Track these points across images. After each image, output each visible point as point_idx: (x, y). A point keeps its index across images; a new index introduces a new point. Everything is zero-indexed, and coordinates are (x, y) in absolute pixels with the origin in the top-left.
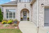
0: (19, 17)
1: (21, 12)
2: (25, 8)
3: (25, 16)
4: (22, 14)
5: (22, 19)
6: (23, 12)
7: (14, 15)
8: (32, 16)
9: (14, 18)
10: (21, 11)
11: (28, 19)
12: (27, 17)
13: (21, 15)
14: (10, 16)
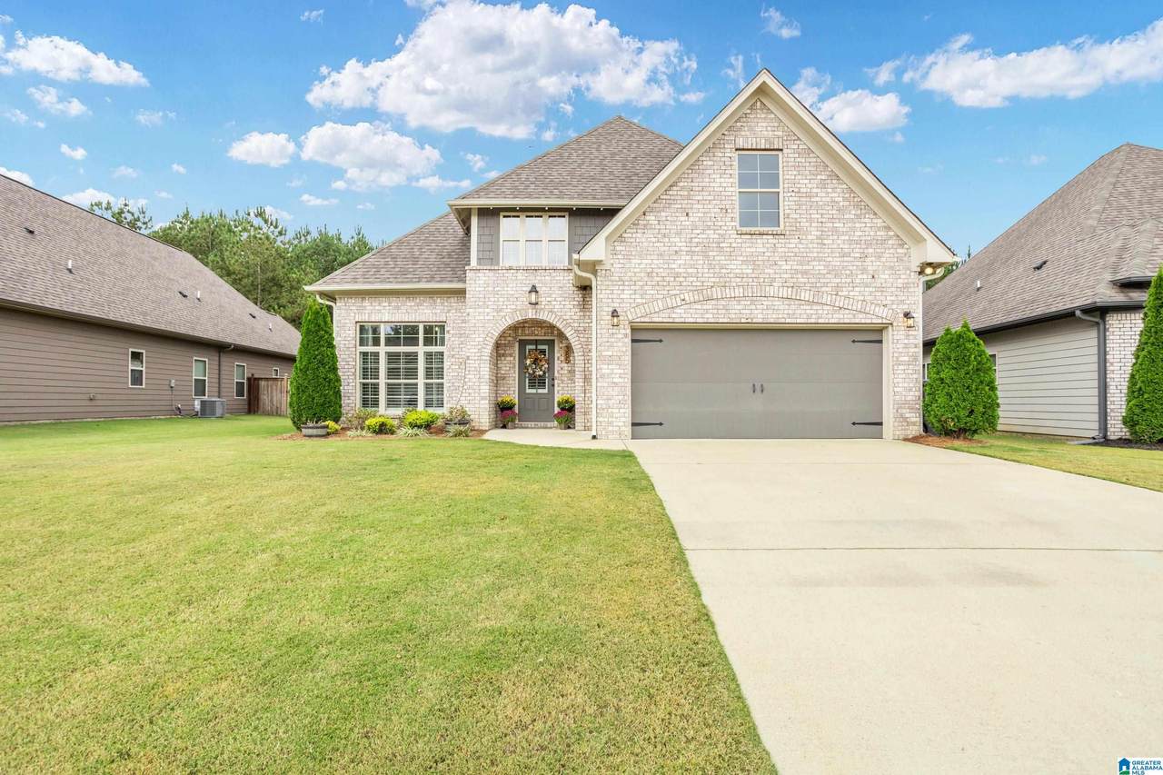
0: (485, 389)
1: (499, 348)
2: (531, 314)
3: (538, 382)
4: (511, 366)
5: (505, 414)
6: (523, 343)
7: (429, 374)
8: (587, 379)
9: (428, 404)
10: (502, 335)
11: (568, 409)
12: (558, 398)
13: (497, 380)
14: (392, 389)
